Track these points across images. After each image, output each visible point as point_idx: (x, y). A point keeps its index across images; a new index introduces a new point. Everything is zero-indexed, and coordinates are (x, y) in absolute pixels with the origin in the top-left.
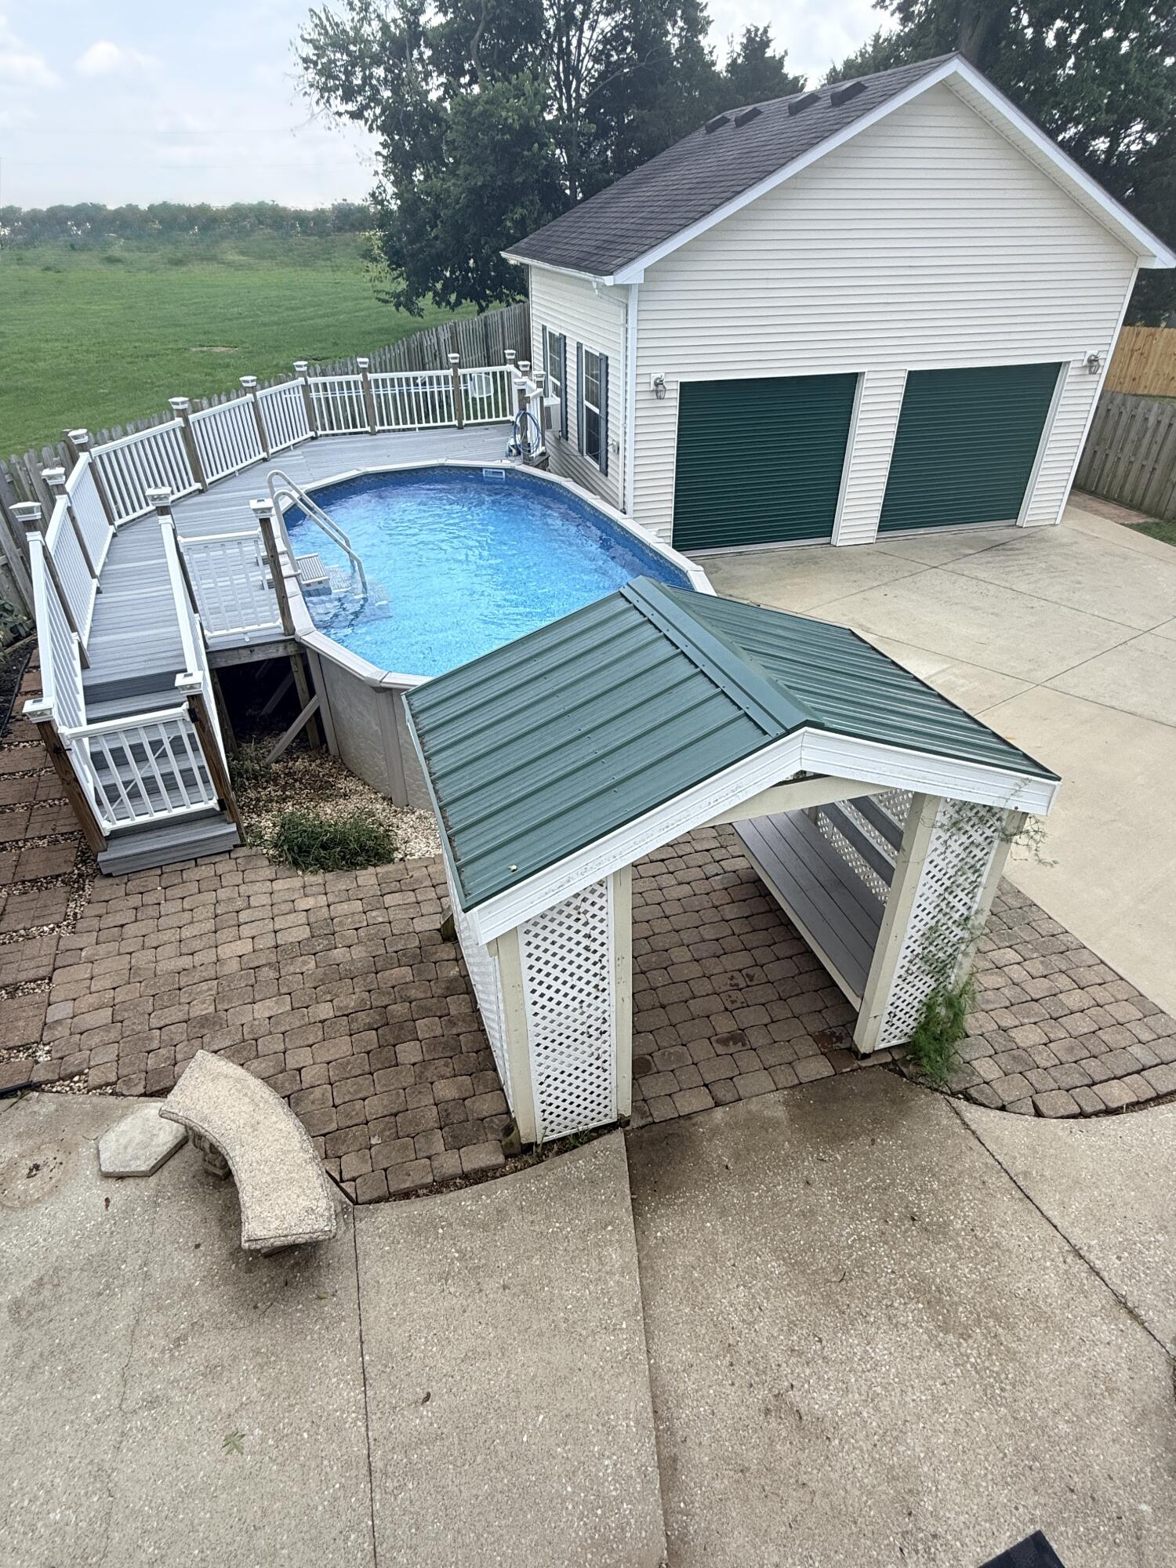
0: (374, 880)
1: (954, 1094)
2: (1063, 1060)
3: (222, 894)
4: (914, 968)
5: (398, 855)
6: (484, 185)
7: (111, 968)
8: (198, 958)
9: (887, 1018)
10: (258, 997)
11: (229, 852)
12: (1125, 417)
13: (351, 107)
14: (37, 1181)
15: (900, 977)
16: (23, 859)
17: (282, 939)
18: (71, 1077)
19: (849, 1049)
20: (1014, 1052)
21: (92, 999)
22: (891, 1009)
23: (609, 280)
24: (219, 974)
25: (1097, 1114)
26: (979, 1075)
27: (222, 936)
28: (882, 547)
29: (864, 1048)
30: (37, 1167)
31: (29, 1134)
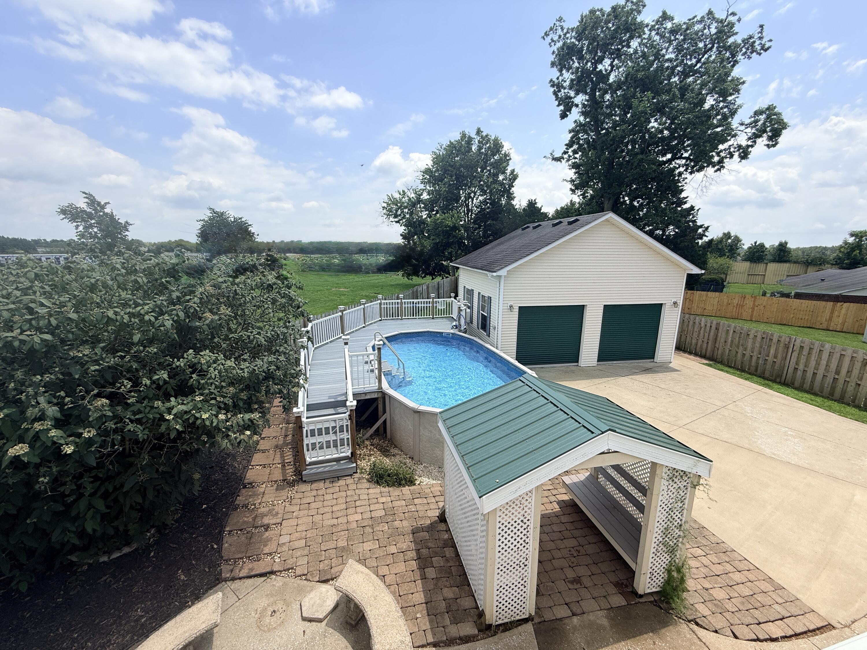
0: (409, 492)
1: (689, 621)
2: (741, 609)
3: (349, 493)
4: (660, 549)
5: (417, 482)
6: (439, 242)
7: (305, 522)
8: (340, 520)
9: (649, 575)
10: (365, 540)
11: (351, 475)
12: (691, 323)
13: (396, 220)
14: (273, 619)
15: (654, 553)
16: (272, 472)
17: (374, 514)
18: (289, 569)
19: (632, 592)
20: (714, 602)
21: (298, 535)
22: (651, 570)
23: (495, 274)
24: (349, 528)
25: (766, 640)
26: (699, 612)
27: (350, 511)
28: (600, 367)
29: (640, 592)
30: (274, 611)
31: (272, 595)
